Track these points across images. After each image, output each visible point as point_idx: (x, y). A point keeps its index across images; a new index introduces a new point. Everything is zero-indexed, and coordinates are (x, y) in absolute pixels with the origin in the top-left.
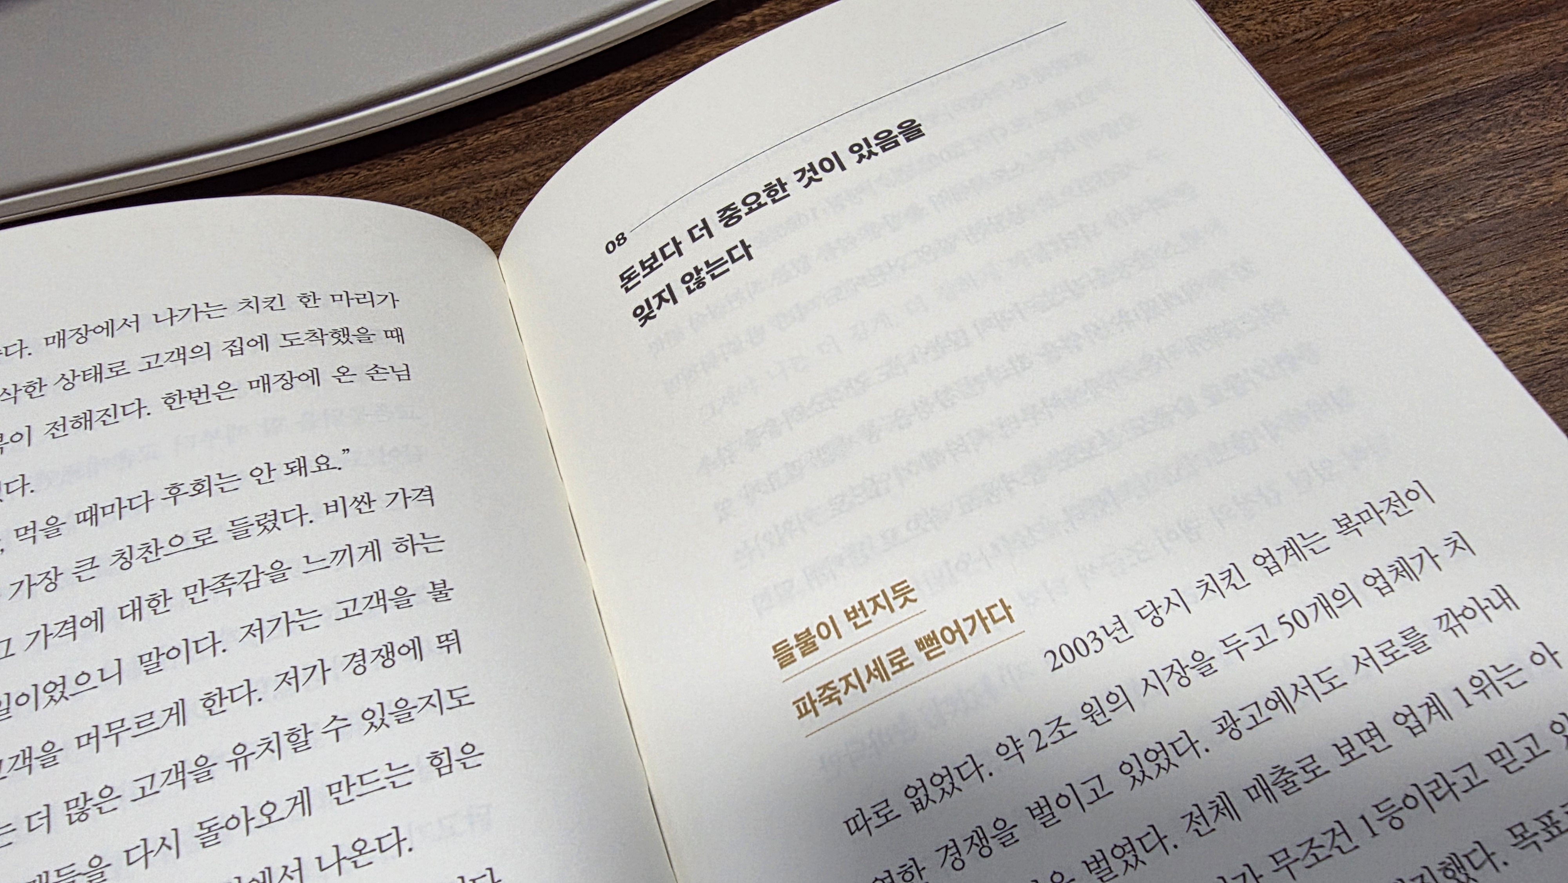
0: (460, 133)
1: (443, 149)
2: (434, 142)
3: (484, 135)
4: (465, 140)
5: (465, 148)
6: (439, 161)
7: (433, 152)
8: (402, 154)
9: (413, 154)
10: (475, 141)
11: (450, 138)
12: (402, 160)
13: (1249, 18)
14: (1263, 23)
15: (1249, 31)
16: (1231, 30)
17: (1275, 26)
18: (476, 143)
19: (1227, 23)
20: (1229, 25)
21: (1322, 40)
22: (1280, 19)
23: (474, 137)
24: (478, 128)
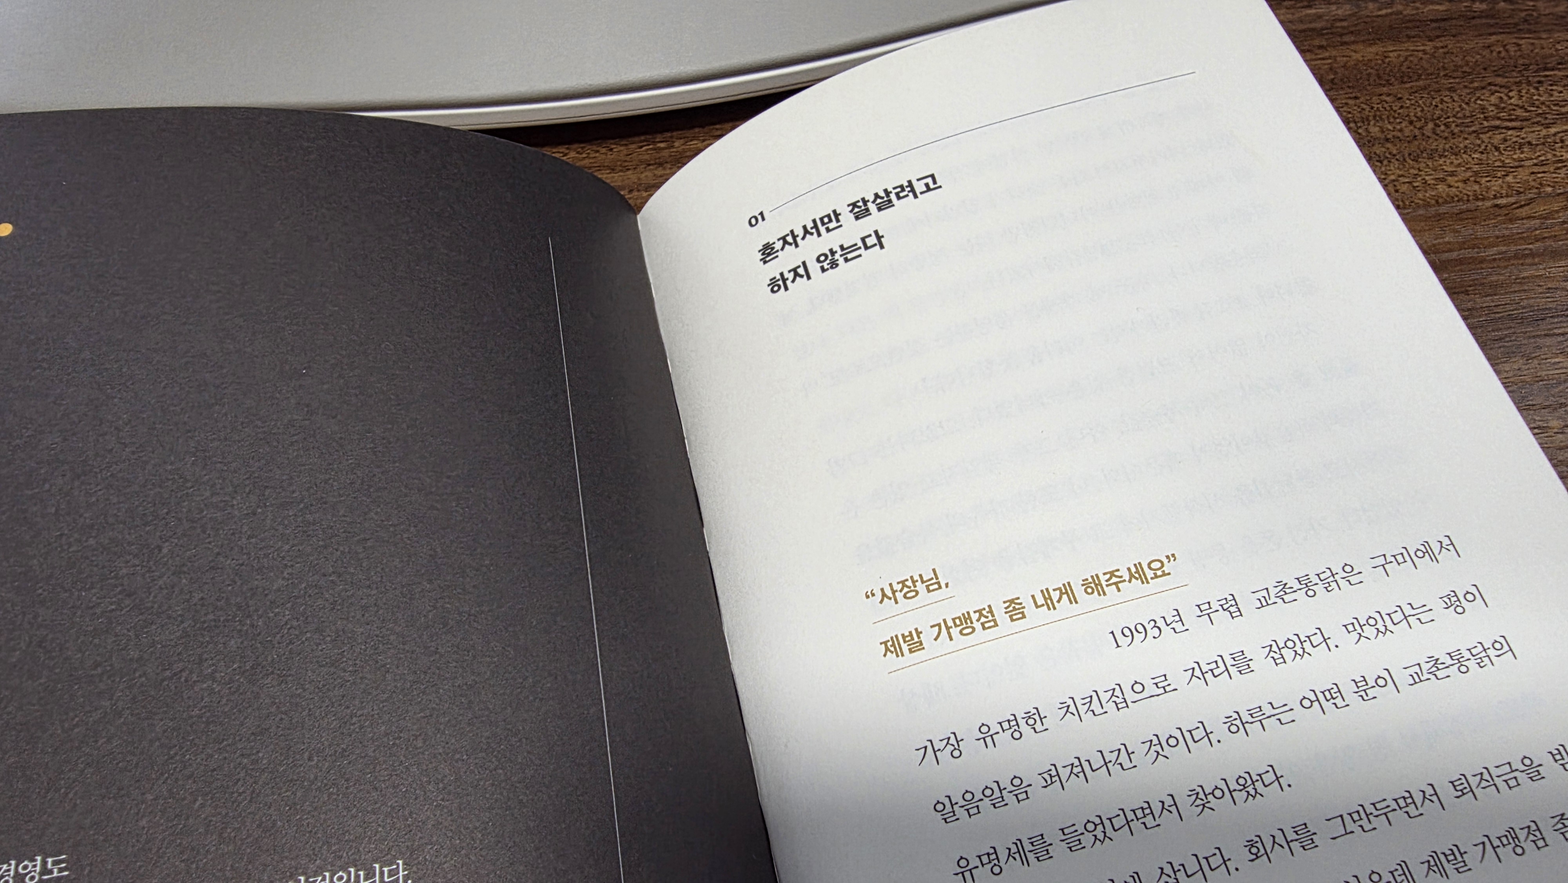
0: (669, 134)
1: (651, 147)
2: (643, 138)
3: (691, 141)
4: (674, 142)
5: (672, 150)
6: (647, 157)
7: (641, 147)
8: (611, 144)
9: (623, 145)
10: (683, 145)
11: (659, 137)
12: (611, 150)
13: (1452, 174)
14: (1465, 181)
15: (1450, 186)
16: (1433, 182)
17: (1476, 187)
18: (683, 147)
19: (1430, 175)
20: (1432, 177)
21: (1521, 210)
22: (1484, 180)
23: (682, 141)
24: (689, 133)
